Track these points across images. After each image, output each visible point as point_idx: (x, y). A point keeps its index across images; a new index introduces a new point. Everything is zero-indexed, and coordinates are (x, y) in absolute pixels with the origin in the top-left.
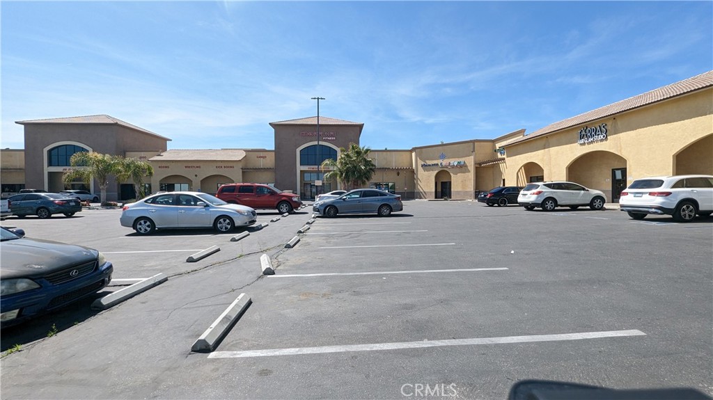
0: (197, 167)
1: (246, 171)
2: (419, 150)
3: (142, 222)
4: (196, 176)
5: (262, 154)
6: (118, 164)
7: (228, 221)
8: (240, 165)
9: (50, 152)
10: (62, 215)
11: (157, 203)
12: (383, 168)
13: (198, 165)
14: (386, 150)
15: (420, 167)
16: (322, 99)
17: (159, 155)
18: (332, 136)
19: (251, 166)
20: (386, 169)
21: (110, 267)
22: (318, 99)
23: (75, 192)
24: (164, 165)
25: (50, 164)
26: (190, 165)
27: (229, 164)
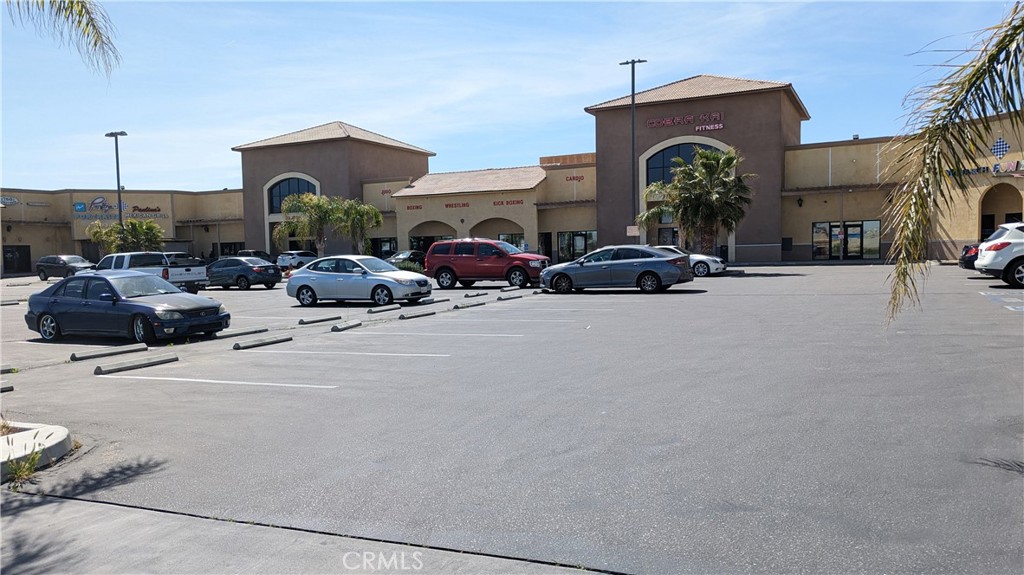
0: (464, 205)
1: (543, 210)
3: (304, 291)
4: (463, 220)
5: (575, 172)
6: (338, 209)
7: (385, 292)
8: (534, 198)
9: (271, 190)
10: (263, 286)
11: (321, 269)
12: (841, 187)
13: (465, 202)
14: (856, 141)
16: (640, 61)
17: (409, 187)
18: (716, 121)
19: (555, 198)
20: (849, 187)
21: (228, 316)
22: (633, 62)
23: (298, 254)
24: (414, 203)
25: (272, 211)
26: (453, 201)
27: (514, 196)
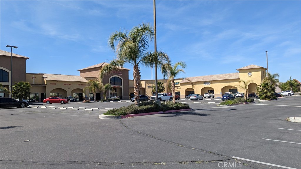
2: (146, 81)
4: (69, 89)
13: (70, 84)
15: (147, 88)
17: (44, 77)
18: (121, 74)
24: (53, 83)
26: (66, 83)
27: (83, 84)
